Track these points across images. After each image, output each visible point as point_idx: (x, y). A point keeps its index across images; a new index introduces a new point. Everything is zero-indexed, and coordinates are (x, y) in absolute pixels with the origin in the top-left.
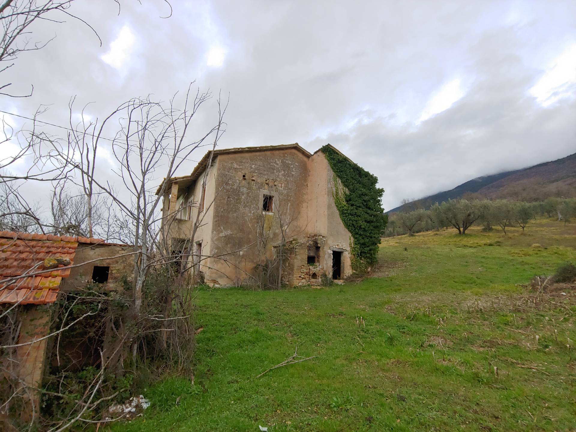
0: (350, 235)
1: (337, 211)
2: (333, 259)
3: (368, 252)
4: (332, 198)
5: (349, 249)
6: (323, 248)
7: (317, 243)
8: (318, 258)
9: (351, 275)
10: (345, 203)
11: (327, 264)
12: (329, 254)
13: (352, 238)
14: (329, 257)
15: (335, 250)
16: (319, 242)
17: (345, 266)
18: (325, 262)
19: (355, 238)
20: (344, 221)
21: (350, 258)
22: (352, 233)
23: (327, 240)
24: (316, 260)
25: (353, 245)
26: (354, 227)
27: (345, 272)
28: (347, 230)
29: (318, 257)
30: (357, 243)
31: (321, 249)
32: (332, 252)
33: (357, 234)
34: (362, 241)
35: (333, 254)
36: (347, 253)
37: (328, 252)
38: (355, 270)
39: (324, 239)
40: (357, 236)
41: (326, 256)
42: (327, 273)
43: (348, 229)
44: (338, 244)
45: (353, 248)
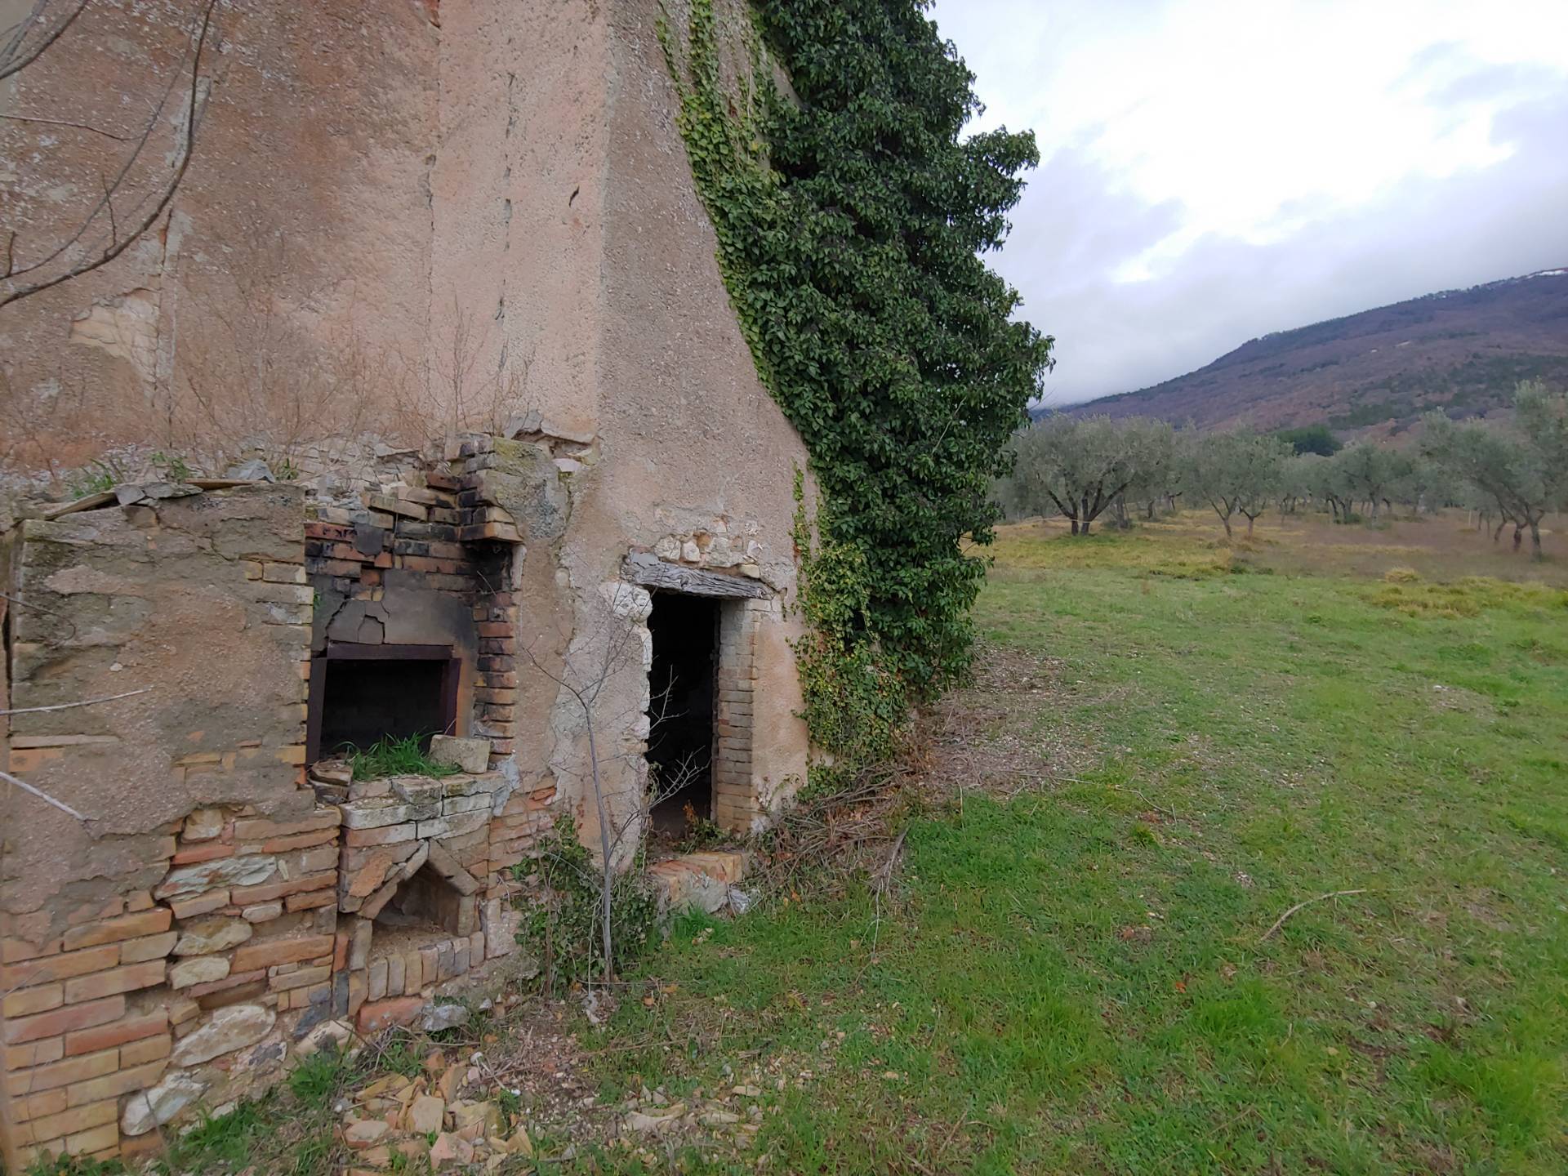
0: (802, 456)
1: (704, 223)
2: (657, 678)
3: (917, 603)
4: (656, 73)
5: (786, 575)
6: (553, 561)
7: (476, 504)
8: (484, 667)
9: (803, 798)
10: (767, 175)
11: (586, 733)
12: (618, 624)
13: (812, 487)
14: (615, 655)
15: (675, 579)
16: (494, 484)
17: (759, 727)
18: (568, 716)
19: (835, 487)
20: (755, 317)
21: (802, 649)
22: (810, 438)
23: (593, 478)
24: (465, 696)
25: (814, 544)
26: (836, 395)
27: (757, 780)
28: (774, 412)
29: (490, 657)
30: (848, 524)
31: (520, 571)
32: (644, 604)
33: (849, 452)
34: (884, 514)
35: (652, 622)
36: (774, 606)
37: (604, 607)
38: (832, 749)
39: (566, 464)
40: (852, 471)
41: (586, 649)
42: (588, 835)
43: (788, 401)
44: (704, 522)
45: (823, 564)
